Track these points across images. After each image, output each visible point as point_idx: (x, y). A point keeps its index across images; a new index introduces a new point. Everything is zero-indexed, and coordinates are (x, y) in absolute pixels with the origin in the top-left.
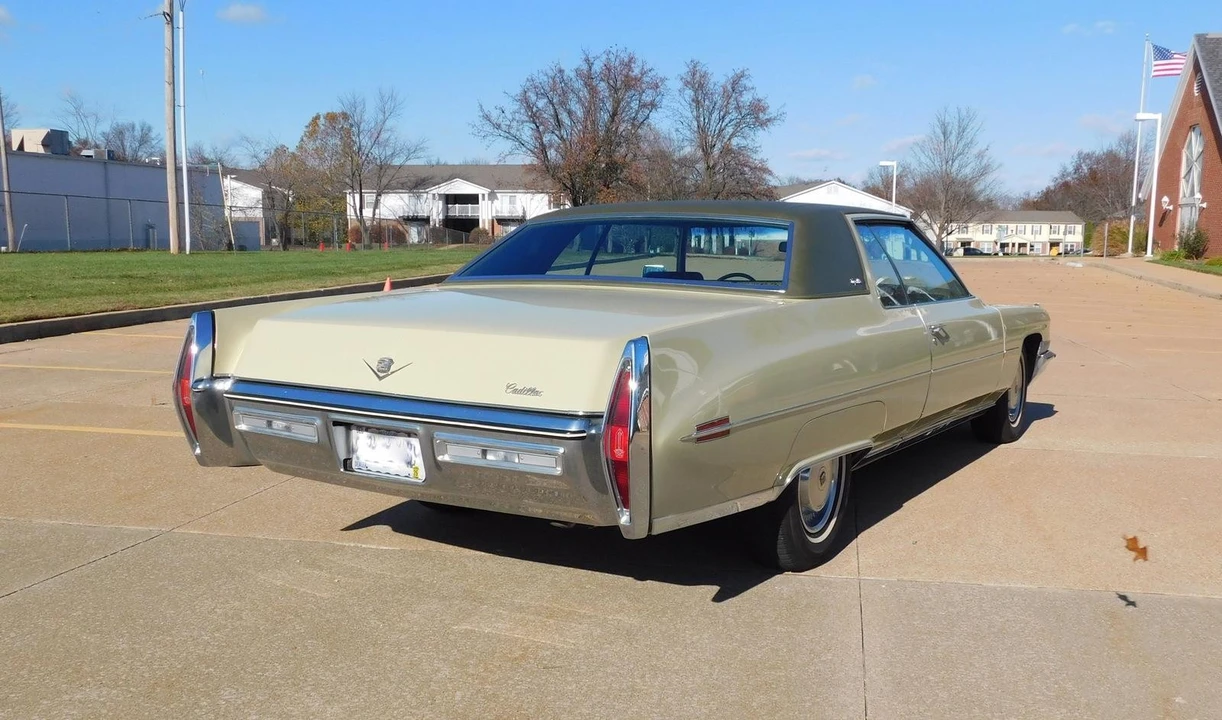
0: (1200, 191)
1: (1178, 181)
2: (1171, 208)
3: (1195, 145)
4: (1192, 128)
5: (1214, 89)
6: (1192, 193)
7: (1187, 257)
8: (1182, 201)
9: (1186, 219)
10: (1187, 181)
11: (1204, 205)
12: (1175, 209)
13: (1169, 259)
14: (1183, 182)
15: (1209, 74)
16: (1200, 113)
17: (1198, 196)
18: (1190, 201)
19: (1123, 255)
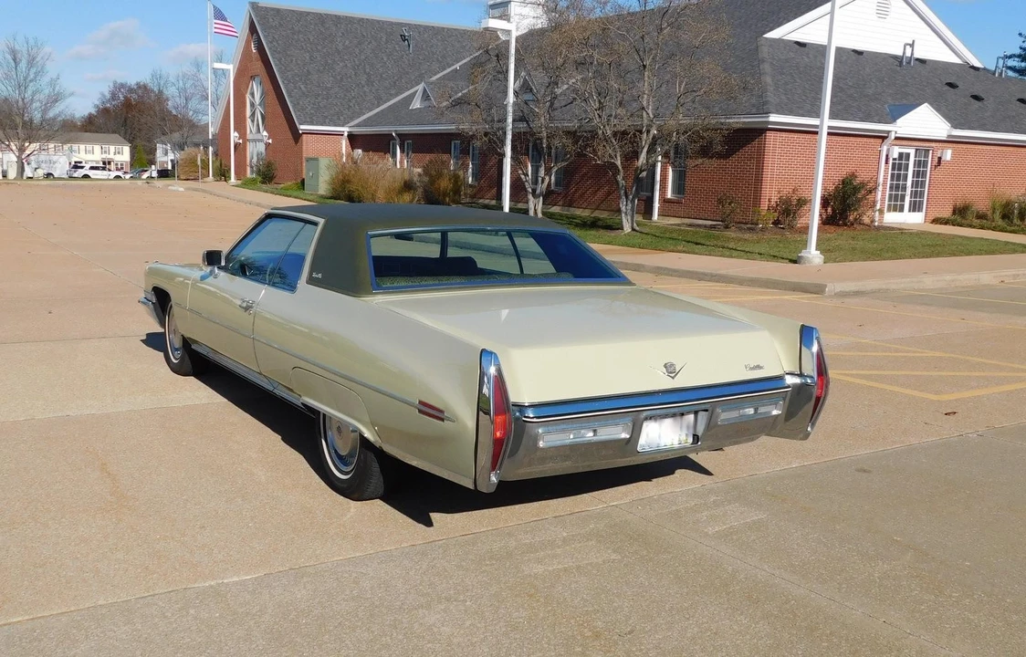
0: (265, 129)
1: (245, 120)
2: (241, 141)
3: (256, 90)
4: (253, 78)
5: (270, 49)
6: (259, 131)
7: (263, 183)
8: (249, 136)
9: (255, 150)
10: (253, 121)
11: (270, 141)
12: (245, 143)
13: (248, 184)
14: (249, 121)
15: (265, 36)
16: (258, 66)
17: (265, 133)
18: (258, 137)
19: (206, 179)
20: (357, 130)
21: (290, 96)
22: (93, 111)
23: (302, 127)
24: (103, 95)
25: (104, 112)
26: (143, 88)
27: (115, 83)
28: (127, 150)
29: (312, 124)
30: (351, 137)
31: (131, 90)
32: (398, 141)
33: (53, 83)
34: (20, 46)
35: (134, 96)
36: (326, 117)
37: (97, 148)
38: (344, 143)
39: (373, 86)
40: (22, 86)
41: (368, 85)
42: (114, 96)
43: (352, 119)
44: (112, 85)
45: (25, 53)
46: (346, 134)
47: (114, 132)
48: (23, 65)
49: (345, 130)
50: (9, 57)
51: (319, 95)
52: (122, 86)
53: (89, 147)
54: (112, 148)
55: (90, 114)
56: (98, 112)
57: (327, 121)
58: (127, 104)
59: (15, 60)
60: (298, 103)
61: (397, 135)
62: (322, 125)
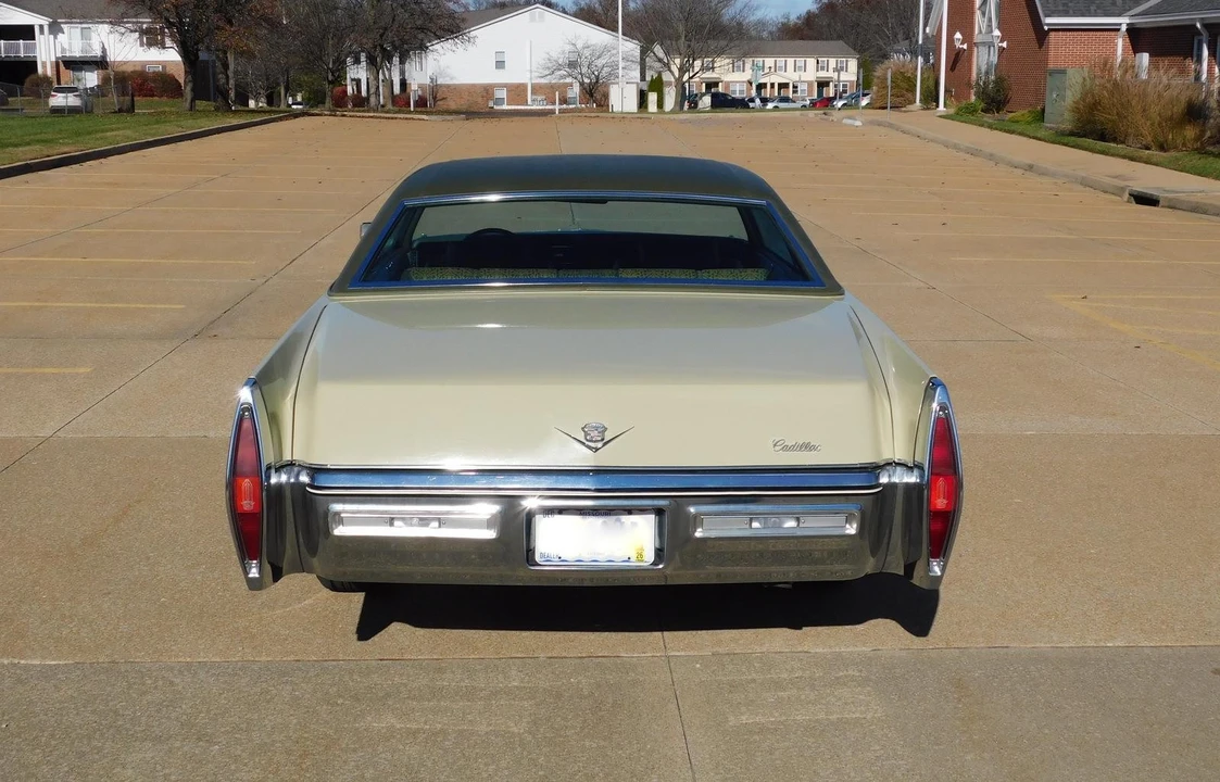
0: (999, 28)
1: (973, 13)
2: (965, 46)
6: (990, 29)
7: (986, 112)
8: (977, 38)
9: (983, 61)
10: (984, 14)
11: (1005, 45)
12: (970, 48)
13: (965, 114)
14: (978, 14)
17: (997, 33)
18: (987, 39)
19: (910, 107)
20: (1142, 21)
23: (1049, 20)
28: (853, 64)
29: (1066, 14)
30: (1133, 32)
32: (1205, 36)
37: (811, 62)
38: (1120, 44)
46: (1124, 28)
47: (840, 37)
49: (1124, 21)
53: (800, 61)
54: (832, 62)
55: (809, 13)
61: (1204, 25)
62: (1083, 15)
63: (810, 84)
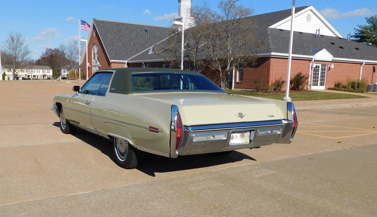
0: (99, 62)
2: (90, 66)
3: (95, 49)
4: (94, 44)
5: (100, 34)
6: (96, 63)
8: (93, 64)
9: (95, 69)
10: (94, 59)
11: (100, 66)
12: (91, 67)
14: (93, 59)
15: (98, 30)
16: (96, 41)
17: (99, 63)
18: (96, 64)
19: (78, 79)
20: (130, 62)
21: (107, 50)
22: (40, 58)
23: (111, 61)
24: (43, 53)
25: (43, 58)
26: (57, 50)
27: (47, 49)
28: (51, 71)
29: (115, 60)
30: (128, 64)
31: (53, 51)
32: (144, 65)
33: (25, 48)
34: (14, 36)
35: (54, 53)
36: (119, 57)
37: (41, 71)
38: (126, 66)
39: (135, 46)
40: (14, 49)
41: (134, 46)
42: (47, 53)
43: (128, 58)
44: (46, 50)
45: (16, 37)
46: (126, 63)
47: (47, 65)
48: (15, 42)
49: (126, 62)
50: (10, 39)
51: (117, 50)
52: (50, 49)
53: (38, 70)
54: (46, 71)
55: (39, 60)
56: (41, 58)
57: (120, 58)
58: (52, 56)
59: (12, 40)
60: (110, 53)
61: (144, 63)
62: (118, 60)
63: (41, 76)
